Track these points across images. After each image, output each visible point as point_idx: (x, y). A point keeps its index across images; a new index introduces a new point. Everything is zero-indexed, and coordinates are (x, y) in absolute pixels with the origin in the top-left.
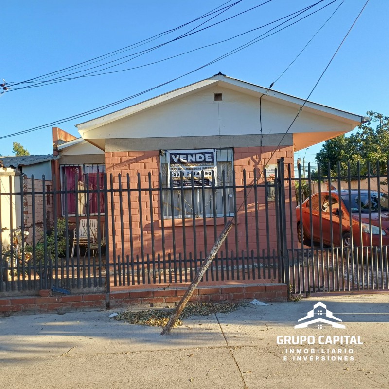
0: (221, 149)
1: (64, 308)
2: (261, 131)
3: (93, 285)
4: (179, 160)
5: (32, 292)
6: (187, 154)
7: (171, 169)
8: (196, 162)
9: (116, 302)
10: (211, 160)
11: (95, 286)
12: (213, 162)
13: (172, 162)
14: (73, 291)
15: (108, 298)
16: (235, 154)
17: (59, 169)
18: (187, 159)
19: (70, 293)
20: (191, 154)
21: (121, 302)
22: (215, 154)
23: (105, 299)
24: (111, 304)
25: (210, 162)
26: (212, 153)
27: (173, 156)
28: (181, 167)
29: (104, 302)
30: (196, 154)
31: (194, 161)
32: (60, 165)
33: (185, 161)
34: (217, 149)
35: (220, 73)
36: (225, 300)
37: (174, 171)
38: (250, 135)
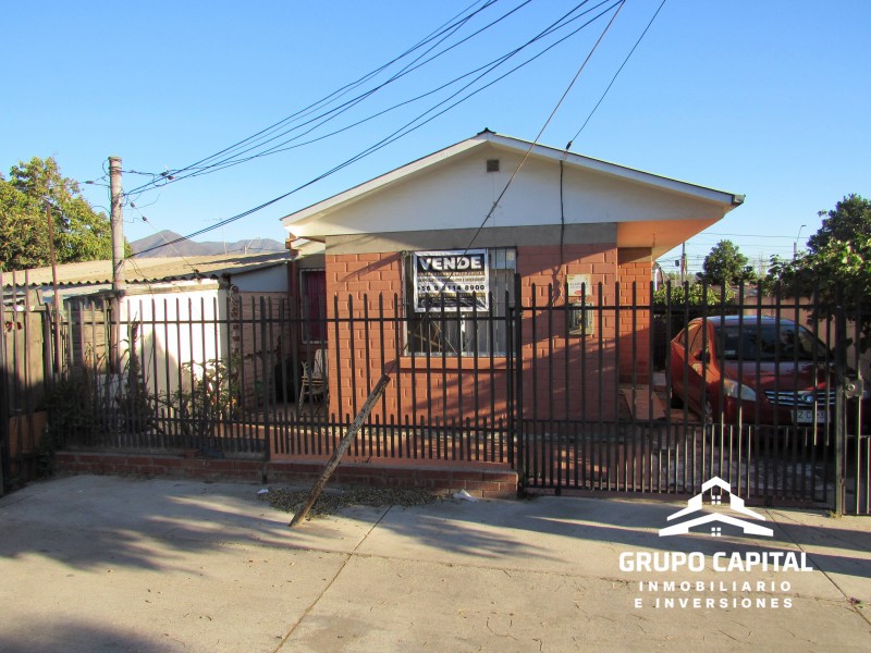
0: (496, 248)
1: (213, 475)
2: (562, 218)
3: (249, 449)
4: (431, 266)
5: (180, 451)
6: (442, 257)
7: (419, 281)
8: (456, 270)
9: (276, 474)
10: (480, 267)
11: (252, 451)
12: (483, 269)
13: (420, 270)
14: (228, 454)
15: (265, 468)
16: (519, 256)
17: (298, 274)
18: (442, 265)
19: (223, 457)
20: (449, 258)
21: (281, 475)
22: (486, 257)
23: (261, 468)
24: (269, 477)
25: (477, 270)
26: (482, 256)
27: (422, 260)
28: (434, 278)
29: (260, 473)
30: (456, 257)
31: (453, 267)
32: (299, 269)
33: (440, 268)
34: (490, 249)
35: (487, 130)
37: (422, 284)
38: (544, 226)
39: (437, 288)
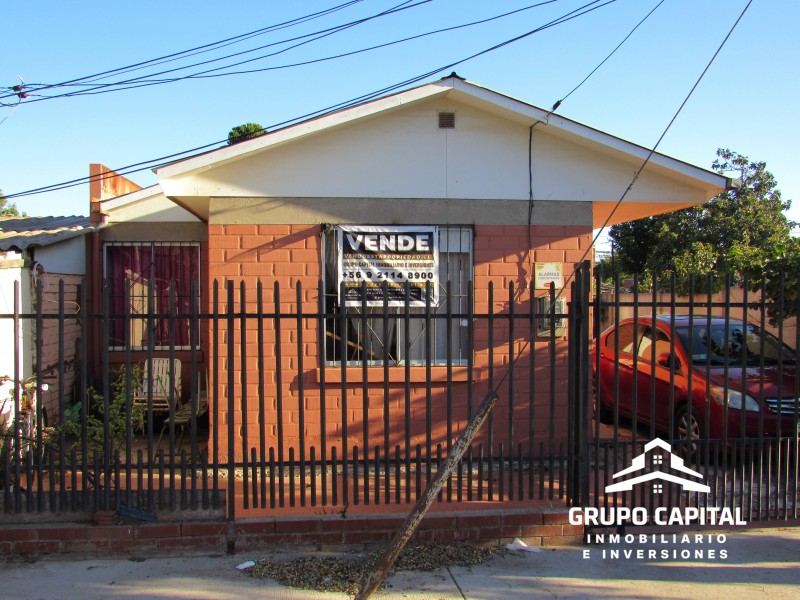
0: (448, 226)
1: (145, 548)
2: (531, 193)
3: (200, 505)
4: (362, 246)
5: (80, 515)
6: (379, 235)
7: (345, 264)
8: (397, 252)
9: (248, 539)
10: (427, 249)
11: (205, 507)
12: (431, 252)
13: (347, 249)
14: (164, 515)
15: (231, 531)
16: (476, 238)
17: (102, 250)
18: (378, 245)
19: (155, 520)
20: (388, 236)
21: (258, 539)
22: (436, 237)
23: (225, 532)
24: (237, 544)
25: (424, 252)
26: (430, 234)
27: (350, 238)
28: (366, 261)
29: (223, 539)
30: (397, 235)
31: (393, 248)
32: (103, 242)
33: (375, 249)
34: (440, 226)
35: (454, 75)
36: (463, 541)
37: (350, 269)
38: (509, 200)
39: (369, 275)
